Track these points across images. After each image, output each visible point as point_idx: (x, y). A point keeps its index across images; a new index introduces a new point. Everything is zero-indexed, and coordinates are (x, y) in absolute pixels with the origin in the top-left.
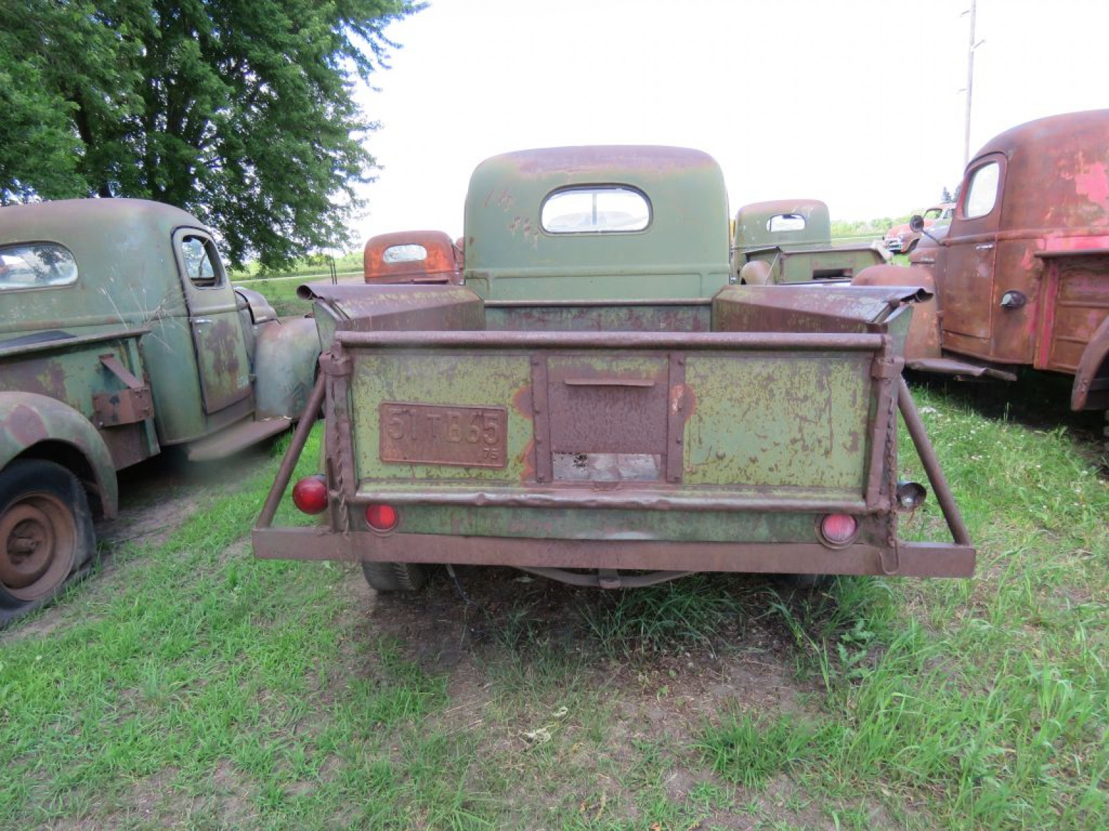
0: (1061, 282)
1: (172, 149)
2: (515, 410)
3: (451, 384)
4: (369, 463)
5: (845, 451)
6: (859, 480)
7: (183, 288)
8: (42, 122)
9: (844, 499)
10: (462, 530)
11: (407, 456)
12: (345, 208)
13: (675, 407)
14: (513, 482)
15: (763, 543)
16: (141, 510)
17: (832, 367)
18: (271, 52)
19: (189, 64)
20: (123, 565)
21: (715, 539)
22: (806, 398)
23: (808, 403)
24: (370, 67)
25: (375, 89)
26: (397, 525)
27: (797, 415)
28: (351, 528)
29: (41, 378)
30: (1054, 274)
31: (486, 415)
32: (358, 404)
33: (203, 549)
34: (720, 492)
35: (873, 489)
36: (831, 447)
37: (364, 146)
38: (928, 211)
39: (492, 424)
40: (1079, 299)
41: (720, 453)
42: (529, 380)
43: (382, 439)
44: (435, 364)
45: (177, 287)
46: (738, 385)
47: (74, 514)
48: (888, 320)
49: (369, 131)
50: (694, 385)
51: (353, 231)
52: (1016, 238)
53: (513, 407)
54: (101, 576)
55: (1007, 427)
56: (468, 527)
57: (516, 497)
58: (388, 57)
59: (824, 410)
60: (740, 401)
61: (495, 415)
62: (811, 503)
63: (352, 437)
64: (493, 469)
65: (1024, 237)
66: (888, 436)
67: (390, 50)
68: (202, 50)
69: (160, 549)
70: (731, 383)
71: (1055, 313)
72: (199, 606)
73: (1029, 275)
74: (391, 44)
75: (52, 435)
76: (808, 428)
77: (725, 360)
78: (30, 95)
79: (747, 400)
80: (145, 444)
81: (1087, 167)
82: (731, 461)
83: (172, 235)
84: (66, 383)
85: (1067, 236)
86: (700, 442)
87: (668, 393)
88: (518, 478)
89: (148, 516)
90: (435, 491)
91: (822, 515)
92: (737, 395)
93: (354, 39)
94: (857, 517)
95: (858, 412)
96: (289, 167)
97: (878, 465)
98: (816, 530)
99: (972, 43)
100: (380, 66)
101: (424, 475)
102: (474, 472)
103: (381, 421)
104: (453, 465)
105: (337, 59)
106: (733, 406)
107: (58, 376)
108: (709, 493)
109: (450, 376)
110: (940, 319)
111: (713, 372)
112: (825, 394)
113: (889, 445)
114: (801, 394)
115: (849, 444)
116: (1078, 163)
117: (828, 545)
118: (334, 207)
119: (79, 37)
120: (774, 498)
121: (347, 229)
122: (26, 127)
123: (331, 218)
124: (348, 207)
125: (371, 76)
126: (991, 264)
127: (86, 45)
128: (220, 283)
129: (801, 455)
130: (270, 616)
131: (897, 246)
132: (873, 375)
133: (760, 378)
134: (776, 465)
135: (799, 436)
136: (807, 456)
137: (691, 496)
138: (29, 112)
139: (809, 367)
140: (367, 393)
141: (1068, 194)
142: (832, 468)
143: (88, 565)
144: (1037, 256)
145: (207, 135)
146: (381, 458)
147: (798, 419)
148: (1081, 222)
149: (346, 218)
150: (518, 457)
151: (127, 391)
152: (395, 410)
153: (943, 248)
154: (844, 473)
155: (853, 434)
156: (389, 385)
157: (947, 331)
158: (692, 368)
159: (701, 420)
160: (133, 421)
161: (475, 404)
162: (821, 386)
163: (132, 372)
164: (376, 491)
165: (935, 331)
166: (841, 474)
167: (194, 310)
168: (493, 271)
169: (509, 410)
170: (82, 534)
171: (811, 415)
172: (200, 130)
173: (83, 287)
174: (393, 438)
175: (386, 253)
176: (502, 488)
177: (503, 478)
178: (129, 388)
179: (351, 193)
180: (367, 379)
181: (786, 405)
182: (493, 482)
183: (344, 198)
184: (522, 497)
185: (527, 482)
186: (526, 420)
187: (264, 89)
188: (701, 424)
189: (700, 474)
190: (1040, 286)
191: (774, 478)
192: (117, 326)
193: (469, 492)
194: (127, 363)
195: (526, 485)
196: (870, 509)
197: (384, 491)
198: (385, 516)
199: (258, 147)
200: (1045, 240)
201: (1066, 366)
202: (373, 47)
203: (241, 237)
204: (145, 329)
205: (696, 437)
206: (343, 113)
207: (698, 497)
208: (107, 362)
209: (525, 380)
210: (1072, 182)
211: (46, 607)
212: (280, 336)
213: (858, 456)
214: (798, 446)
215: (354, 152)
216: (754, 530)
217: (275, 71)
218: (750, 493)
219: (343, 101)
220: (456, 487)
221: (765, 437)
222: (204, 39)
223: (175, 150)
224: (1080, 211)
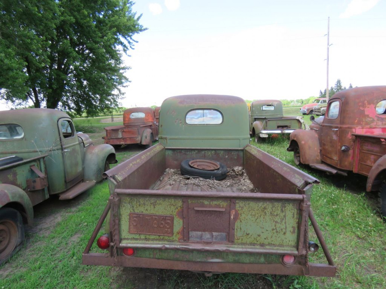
0: (361, 144)
1: (58, 75)
2: (177, 217)
3: (154, 207)
4: (125, 233)
5: (291, 233)
6: (296, 243)
7: (61, 140)
8: (14, 69)
9: (291, 250)
10: (157, 257)
11: (138, 231)
12: (117, 96)
13: (232, 217)
14: (175, 241)
15: (262, 264)
16: (41, 219)
17: (286, 205)
18: (94, 44)
19: (66, 48)
20: (34, 244)
21: (246, 262)
22: (277, 215)
23: (278, 217)
24: (127, 48)
25: (129, 56)
26: (134, 254)
27: (274, 221)
28: (118, 255)
29: (9, 176)
30: (359, 141)
31: (167, 218)
32: (122, 213)
33: (62, 238)
34: (247, 246)
35: (300, 247)
36: (286, 232)
37: (124, 75)
38: (315, 100)
39: (168, 221)
40: (368, 151)
41: (248, 233)
42: (182, 207)
43: (130, 226)
44: (149, 201)
45: (59, 139)
46: (254, 210)
47: (17, 226)
48: (304, 190)
49: (126, 70)
50: (239, 210)
51: (120, 103)
52: (346, 128)
53: (176, 216)
54: (26, 249)
55: (345, 192)
56: (159, 256)
57: (176, 247)
58: (133, 45)
59: (283, 219)
60: (255, 216)
61: (170, 218)
62: (279, 252)
63: (119, 225)
64: (169, 236)
65: (348, 128)
66: (305, 229)
67: (134, 43)
68: (70, 43)
69: (47, 237)
70: (252, 210)
71: (360, 154)
72: (60, 265)
73: (350, 140)
74: (134, 41)
75: (12, 200)
76: (278, 225)
77: (249, 202)
78: (11, 60)
79: (257, 215)
80: (44, 195)
81: (368, 106)
82: (251, 236)
83: (58, 121)
84: (17, 177)
85: (363, 128)
86: (241, 229)
87: (230, 212)
88: (177, 239)
89: (43, 221)
90: (148, 244)
91: (283, 256)
92: (253, 213)
93: (122, 39)
94: (295, 257)
95: (295, 220)
96: (98, 82)
97: (302, 239)
98: (281, 260)
99: (328, 44)
100: (131, 48)
101: (144, 238)
102: (162, 237)
103: (130, 219)
104: (154, 235)
105: (116, 46)
106: (252, 217)
107: (15, 175)
108: (243, 246)
109: (154, 205)
110: (321, 151)
111: (245, 206)
112: (284, 214)
113: (306, 232)
114: (275, 214)
115: (292, 231)
116: (366, 104)
117: (284, 265)
118: (113, 95)
119: (29, 41)
120: (267, 249)
121: (117, 102)
122: (8, 71)
123: (112, 99)
124: (118, 95)
125: (127, 52)
126: (338, 135)
127: (31, 44)
128: (73, 135)
129: (275, 234)
130: (86, 270)
131: (305, 112)
132: (300, 208)
133: (261, 208)
134: (267, 238)
135: (275, 228)
136: (277, 234)
137: (237, 248)
138: (10, 66)
139: (278, 205)
140: (125, 210)
141: (362, 114)
142: (286, 239)
143: (22, 245)
144: (353, 135)
145: (70, 71)
146: (129, 232)
147: (274, 222)
148: (367, 124)
149: (117, 98)
150: (177, 232)
151: (39, 178)
152: (135, 215)
153: (321, 126)
154: (291, 240)
155: (293, 227)
156: (133, 207)
157: (323, 155)
158: (238, 204)
159: (241, 221)
160: (40, 189)
161: (163, 214)
162: (282, 211)
163: (41, 171)
164: (127, 243)
165: (319, 154)
166: (289, 241)
167: (64, 147)
168: (168, 137)
169: (175, 217)
170: (20, 233)
171: (279, 221)
172: (69, 68)
173: (26, 140)
174: (133, 225)
175: (131, 115)
176: (171, 243)
177: (172, 239)
178: (39, 177)
179: (120, 91)
180: (125, 205)
181: (270, 217)
182: (169, 241)
183: (117, 92)
184: (178, 247)
185: (180, 241)
186: (180, 220)
187: (91, 55)
188: (241, 223)
189: (241, 240)
190: (355, 144)
191: (266, 242)
192: (37, 153)
193: (159, 244)
194: (39, 167)
195: (180, 242)
196: (300, 254)
197: (130, 243)
198: (130, 252)
199: (88, 75)
200: (355, 129)
201: (364, 173)
202: (128, 42)
203: (81, 105)
204: (46, 155)
205: (239, 227)
206: (118, 64)
207: (240, 248)
208: (32, 168)
209: (180, 207)
210: (364, 111)
211: (6, 263)
212: (93, 152)
213: (295, 235)
214: (275, 231)
215: (121, 77)
216: (259, 259)
217: (95, 51)
218: (258, 247)
219: (118, 60)
220: (155, 242)
221: (263, 228)
222: (71, 39)
223: (60, 76)
224: (367, 120)
